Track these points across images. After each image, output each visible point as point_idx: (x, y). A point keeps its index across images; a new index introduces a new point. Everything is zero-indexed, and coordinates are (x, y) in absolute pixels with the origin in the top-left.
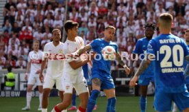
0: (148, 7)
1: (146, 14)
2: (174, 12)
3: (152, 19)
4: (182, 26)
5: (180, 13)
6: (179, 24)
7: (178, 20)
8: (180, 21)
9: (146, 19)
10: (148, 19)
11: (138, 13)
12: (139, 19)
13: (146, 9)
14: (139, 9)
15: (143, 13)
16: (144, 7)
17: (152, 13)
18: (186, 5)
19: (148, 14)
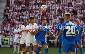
0: (62, 11)
1: (61, 14)
2: (73, 13)
3: (64, 16)
4: (76, 19)
5: (75, 14)
6: (75, 18)
7: (74, 17)
8: (75, 17)
9: (61, 16)
10: (62, 16)
11: (58, 14)
12: (59, 16)
13: (61, 12)
14: (58, 12)
15: (60, 14)
16: (60, 11)
17: (64, 14)
18: (77, 10)
19: (62, 14)
